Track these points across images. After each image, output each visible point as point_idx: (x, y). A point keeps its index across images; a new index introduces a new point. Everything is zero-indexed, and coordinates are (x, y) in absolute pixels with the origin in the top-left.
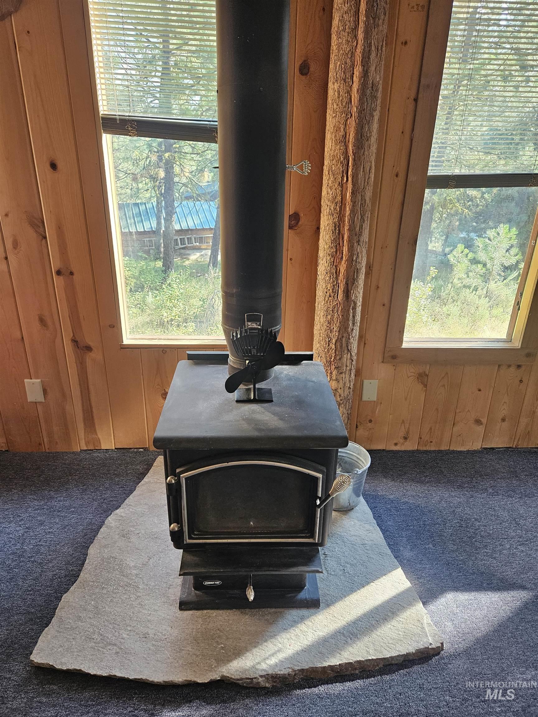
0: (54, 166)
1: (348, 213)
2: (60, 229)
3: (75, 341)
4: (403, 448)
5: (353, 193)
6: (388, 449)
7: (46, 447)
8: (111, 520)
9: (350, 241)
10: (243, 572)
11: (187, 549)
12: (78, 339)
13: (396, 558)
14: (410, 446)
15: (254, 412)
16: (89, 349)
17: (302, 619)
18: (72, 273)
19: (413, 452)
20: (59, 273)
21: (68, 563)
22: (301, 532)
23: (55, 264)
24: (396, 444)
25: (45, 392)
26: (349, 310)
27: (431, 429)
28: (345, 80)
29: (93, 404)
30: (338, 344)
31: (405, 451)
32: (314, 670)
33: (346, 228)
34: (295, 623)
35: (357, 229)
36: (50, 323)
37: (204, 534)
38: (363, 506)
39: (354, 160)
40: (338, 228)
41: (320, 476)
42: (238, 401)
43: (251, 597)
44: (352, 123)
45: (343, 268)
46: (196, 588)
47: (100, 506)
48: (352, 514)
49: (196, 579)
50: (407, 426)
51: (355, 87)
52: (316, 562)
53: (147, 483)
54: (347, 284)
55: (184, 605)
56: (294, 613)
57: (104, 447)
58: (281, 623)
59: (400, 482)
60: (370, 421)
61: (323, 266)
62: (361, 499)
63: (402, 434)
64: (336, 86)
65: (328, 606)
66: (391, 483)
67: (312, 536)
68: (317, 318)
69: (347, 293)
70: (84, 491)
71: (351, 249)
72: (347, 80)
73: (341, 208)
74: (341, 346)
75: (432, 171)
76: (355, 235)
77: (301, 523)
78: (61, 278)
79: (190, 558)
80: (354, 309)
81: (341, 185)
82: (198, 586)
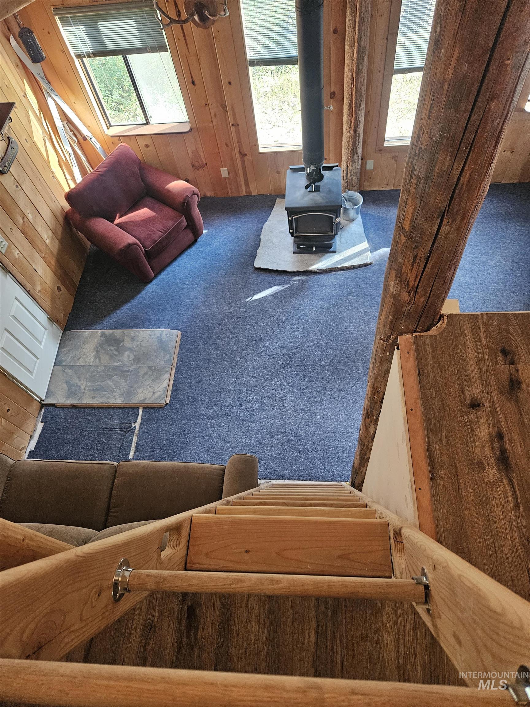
0: (230, 83)
1: (354, 100)
2: (233, 108)
3: (240, 152)
4: (386, 189)
5: (356, 92)
6: (379, 190)
7: (230, 195)
8: (265, 226)
9: (355, 111)
10: (312, 243)
11: (295, 237)
12: (241, 151)
13: (367, 237)
14: (389, 188)
15: (314, 196)
16: (246, 155)
17: (331, 256)
18: (238, 125)
19: (391, 190)
20: (233, 125)
21: (254, 241)
22: (329, 232)
23: (231, 122)
24: (383, 187)
25: (229, 173)
26: (356, 138)
27: (399, 180)
28: (351, 46)
29: (248, 177)
30: (352, 151)
31: (387, 191)
32: (332, 268)
33: (354, 105)
34: (328, 258)
35: (358, 105)
36: (230, 146)
37: (300, 233)
38: (359, 218)
39: (356, 79)
40: (350, 105)
41: (334, 216)
42: (309, 192)
43: (314, 250)
44: (355, 64)
45: (353, 121)
46: (298, 248)
47: (258, 220)
48: (354, 222)
49: (297, 245)
50: (388, 179)
51: (355, 50)
52: (334, 240)
53: (275, 211)
54: (355, 127)
55: (294, 253)
56: (328, 255)
57: (253, 194)
58: (324, 257)
59: (379, 207)
60: (370, 178)
61: (345, 118)
62: (359, 216)
63: (385, 183)
64: (348, 48)
65: (339, 253)
66: (375, 207)
67: (333, 233)
68: (343, 139)
69: (355, 131)
70: (251, 214)
71: (356, 114)
72: (352, 46)
73: (351, 97)
74: (353, 152)
75: (395, 67)
76: (358, 108)
77: (329, 229)
78: (234, 127)
79: (296, 239)
80: (359, 136)
81: (351, 88)
82: (298, 247)
